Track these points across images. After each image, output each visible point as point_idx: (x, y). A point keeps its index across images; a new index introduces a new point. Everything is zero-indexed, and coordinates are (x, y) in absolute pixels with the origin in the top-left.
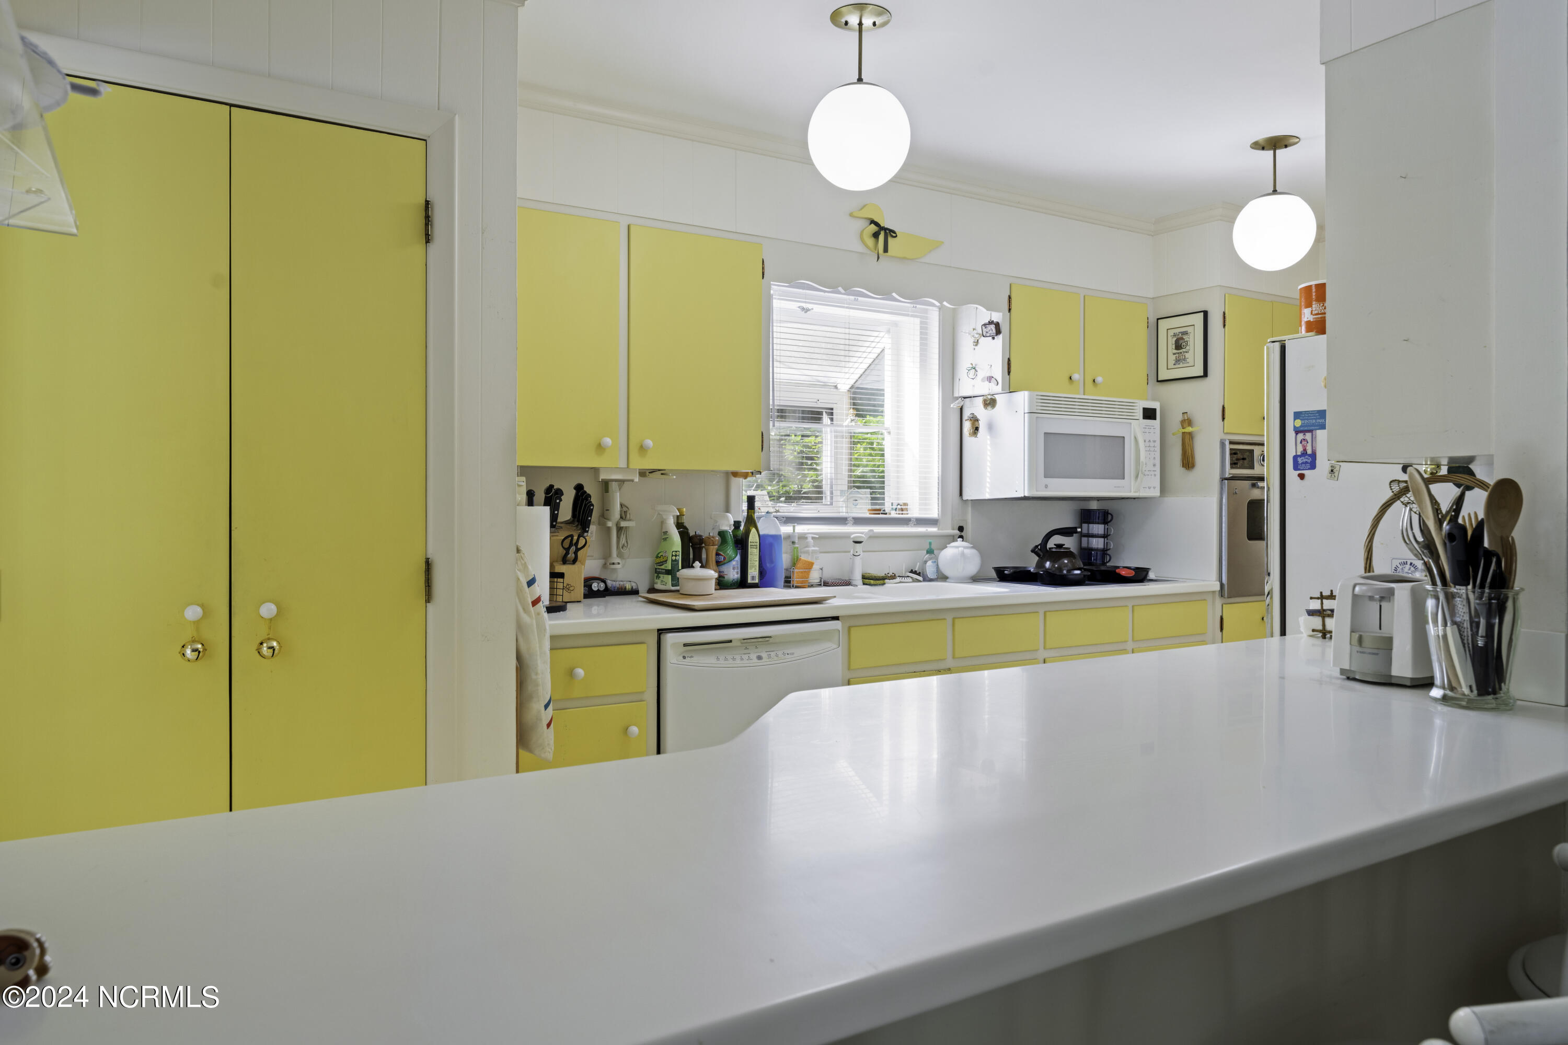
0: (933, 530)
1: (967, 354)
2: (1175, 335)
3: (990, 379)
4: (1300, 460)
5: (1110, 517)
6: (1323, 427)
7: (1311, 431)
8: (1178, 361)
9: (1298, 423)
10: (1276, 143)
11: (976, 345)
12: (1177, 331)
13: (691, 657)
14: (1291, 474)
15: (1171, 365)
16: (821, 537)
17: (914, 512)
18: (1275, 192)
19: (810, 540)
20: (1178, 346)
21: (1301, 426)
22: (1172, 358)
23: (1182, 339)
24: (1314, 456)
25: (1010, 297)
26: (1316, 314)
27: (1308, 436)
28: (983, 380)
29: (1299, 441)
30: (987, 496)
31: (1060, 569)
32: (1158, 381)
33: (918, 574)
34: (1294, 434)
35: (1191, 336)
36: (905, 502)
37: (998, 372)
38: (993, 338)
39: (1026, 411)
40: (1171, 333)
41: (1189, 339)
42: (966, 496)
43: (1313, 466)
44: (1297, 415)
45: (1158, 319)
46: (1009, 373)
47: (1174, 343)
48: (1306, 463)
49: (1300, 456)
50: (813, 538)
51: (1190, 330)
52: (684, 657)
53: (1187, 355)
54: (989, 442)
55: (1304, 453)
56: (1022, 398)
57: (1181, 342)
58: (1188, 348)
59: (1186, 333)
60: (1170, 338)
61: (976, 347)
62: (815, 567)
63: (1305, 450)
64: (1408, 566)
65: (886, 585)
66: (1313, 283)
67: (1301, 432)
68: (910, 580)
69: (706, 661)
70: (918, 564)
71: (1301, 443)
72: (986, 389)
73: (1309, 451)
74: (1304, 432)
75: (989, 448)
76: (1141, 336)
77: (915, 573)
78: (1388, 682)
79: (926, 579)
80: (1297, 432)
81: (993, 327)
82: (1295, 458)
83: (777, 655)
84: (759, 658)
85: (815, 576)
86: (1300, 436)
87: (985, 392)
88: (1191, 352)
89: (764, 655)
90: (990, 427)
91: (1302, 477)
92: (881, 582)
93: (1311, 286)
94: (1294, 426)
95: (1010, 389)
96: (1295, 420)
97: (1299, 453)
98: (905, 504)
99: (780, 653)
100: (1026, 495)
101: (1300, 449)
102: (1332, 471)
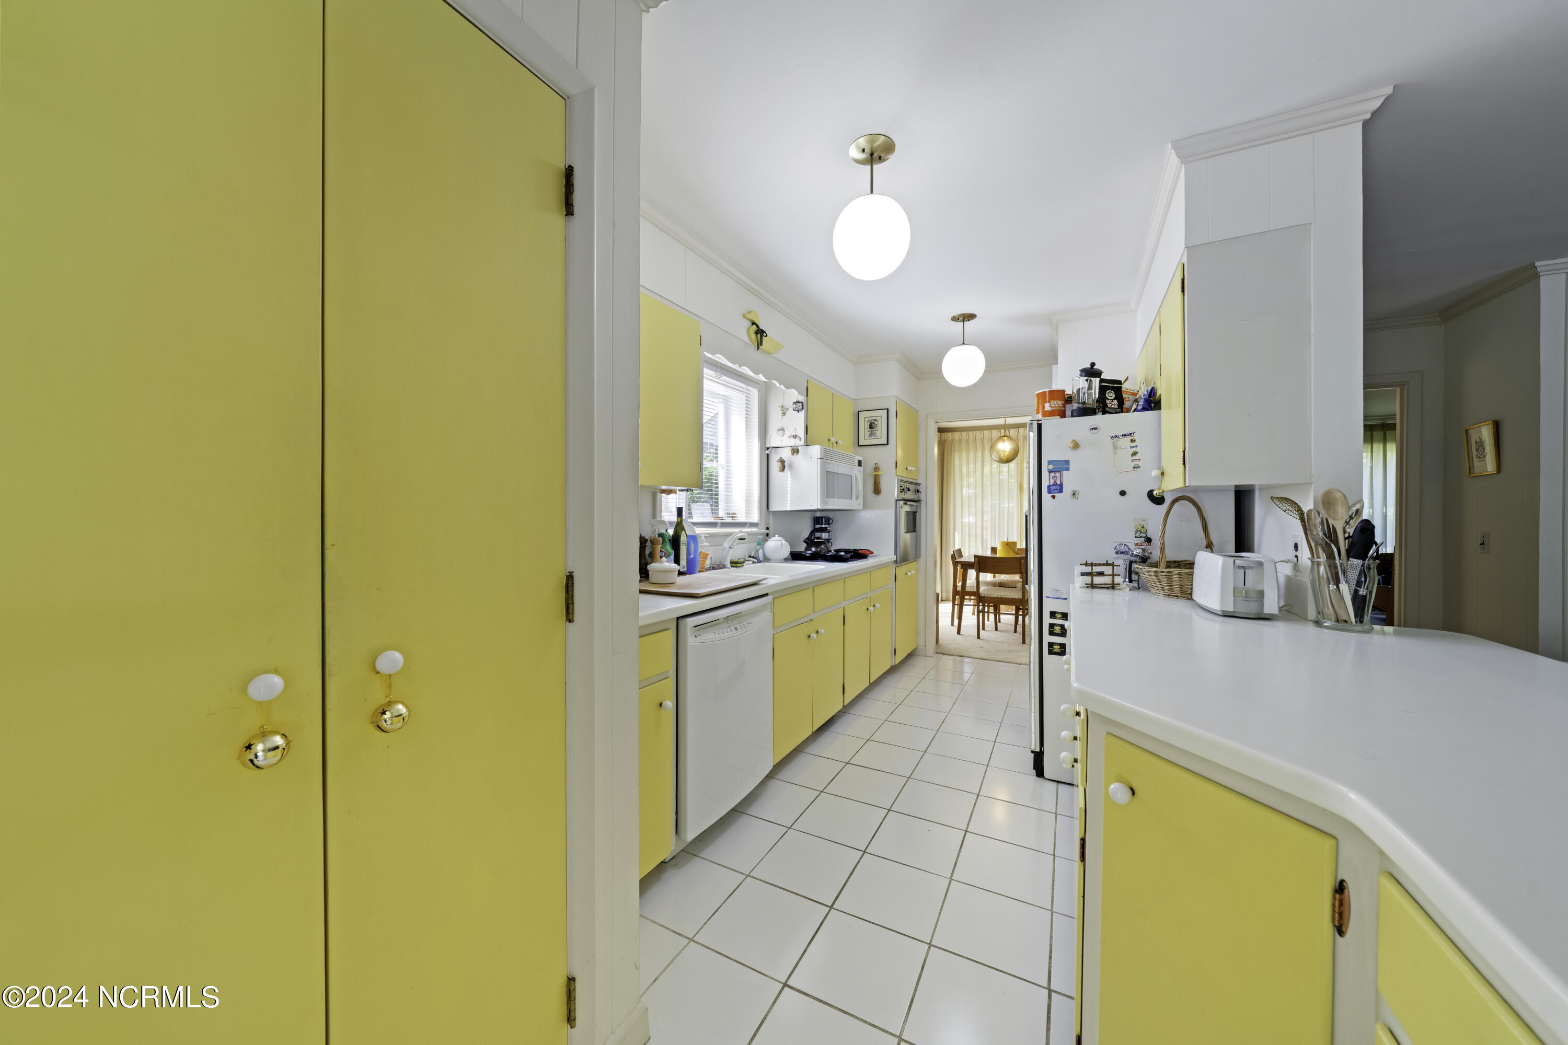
0: (755, 530)
1: (775, 421)
2: (869, 421)
3: (795, 437)
4: (1052, 488)
5: (831, 521)
6: (1068, 469)
7: (1060, 472)
8: (871, 435)
9: (1051, 467)
10: (969, 317)
11: (784, 416)
12: (869, 419)
13: (700, 635)
14: (1046, 496)
15: (867, 437)
16: (711, 536)
17: (741, 518)
18: (964, 344)
19: (703, 538)
20: (871, 427)
21: (1053, 469)
22: (867, 434)
23: (874, 423)
24: (1061, 485)
25: (807, 388)
26: (1052, 407)
27: (1058, 474)
28: (789, 437)
29: (1051, 477)
30: (789, 509)
31: (820, 551)
32: (859, 446)
33: (755, 559)
34: (1048, 473)
35: (880, 421)
36: (734, 512)
37: (801, 433)
38: (798, 412)
39: (819, 457)
40: (867, 419)
41: (878, 423)
42: (772, 508)
43: (1061, 491)
44: (1050, 462)
45: (859, 411)
46: (807, 433)
47: (868, 425)
48: (1057, 489)
49: (1052, 486)
50: (705, 537)
51: (878, 418)
52: (696, 636)
53: (877, 432)
54: (789, 476)
55: (1055, 484)
56: (816, 450)
57: (873, 424)
58: (877, 428)
59: (876, 420)
60: (866, 422)
61: (784, 417)
62: (709, 557)
63: (1055, 482)
64: (1123, 546)
65: (745, 566)
66: (1047, 390)
67: (1053, 472)
68: (751, 562)
69: (709, 636)
70: (753, 552)
71: (1053, 478)
72: (793, 442)
73: (1058, 483)
74: (1055, 472)
75: (789, 479)
76: (849, 421)
77: (753, 557)
78: (1262, 617)
79: (759, 561)
80: (1050, 472)
81: (800, 405)
82: (1049, 487)
83: (744, 625)
84: (736, 629)
85: (708, 563)
86: (1052, 474)
87: (793, 444)
88: (879, 430)
89: (738, 626)
90: (791, 466)
91: (1054, 497)
92: (741, 565)
93: (1045, 392)
94: (1048, 469)
95: (807, 444)
96: (1048, 465)
97: (1051, 484)
98: (734, 514)
99: (745, 623)
100: (819, 508)
101: (1052, 482)
102: (1074, 494)
